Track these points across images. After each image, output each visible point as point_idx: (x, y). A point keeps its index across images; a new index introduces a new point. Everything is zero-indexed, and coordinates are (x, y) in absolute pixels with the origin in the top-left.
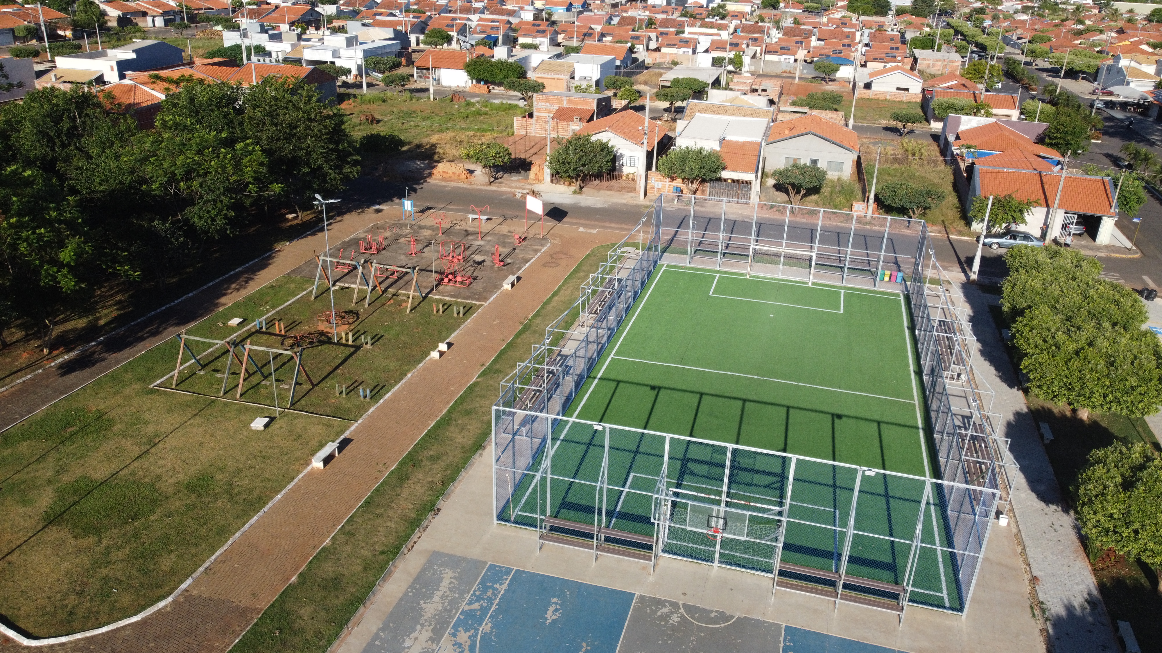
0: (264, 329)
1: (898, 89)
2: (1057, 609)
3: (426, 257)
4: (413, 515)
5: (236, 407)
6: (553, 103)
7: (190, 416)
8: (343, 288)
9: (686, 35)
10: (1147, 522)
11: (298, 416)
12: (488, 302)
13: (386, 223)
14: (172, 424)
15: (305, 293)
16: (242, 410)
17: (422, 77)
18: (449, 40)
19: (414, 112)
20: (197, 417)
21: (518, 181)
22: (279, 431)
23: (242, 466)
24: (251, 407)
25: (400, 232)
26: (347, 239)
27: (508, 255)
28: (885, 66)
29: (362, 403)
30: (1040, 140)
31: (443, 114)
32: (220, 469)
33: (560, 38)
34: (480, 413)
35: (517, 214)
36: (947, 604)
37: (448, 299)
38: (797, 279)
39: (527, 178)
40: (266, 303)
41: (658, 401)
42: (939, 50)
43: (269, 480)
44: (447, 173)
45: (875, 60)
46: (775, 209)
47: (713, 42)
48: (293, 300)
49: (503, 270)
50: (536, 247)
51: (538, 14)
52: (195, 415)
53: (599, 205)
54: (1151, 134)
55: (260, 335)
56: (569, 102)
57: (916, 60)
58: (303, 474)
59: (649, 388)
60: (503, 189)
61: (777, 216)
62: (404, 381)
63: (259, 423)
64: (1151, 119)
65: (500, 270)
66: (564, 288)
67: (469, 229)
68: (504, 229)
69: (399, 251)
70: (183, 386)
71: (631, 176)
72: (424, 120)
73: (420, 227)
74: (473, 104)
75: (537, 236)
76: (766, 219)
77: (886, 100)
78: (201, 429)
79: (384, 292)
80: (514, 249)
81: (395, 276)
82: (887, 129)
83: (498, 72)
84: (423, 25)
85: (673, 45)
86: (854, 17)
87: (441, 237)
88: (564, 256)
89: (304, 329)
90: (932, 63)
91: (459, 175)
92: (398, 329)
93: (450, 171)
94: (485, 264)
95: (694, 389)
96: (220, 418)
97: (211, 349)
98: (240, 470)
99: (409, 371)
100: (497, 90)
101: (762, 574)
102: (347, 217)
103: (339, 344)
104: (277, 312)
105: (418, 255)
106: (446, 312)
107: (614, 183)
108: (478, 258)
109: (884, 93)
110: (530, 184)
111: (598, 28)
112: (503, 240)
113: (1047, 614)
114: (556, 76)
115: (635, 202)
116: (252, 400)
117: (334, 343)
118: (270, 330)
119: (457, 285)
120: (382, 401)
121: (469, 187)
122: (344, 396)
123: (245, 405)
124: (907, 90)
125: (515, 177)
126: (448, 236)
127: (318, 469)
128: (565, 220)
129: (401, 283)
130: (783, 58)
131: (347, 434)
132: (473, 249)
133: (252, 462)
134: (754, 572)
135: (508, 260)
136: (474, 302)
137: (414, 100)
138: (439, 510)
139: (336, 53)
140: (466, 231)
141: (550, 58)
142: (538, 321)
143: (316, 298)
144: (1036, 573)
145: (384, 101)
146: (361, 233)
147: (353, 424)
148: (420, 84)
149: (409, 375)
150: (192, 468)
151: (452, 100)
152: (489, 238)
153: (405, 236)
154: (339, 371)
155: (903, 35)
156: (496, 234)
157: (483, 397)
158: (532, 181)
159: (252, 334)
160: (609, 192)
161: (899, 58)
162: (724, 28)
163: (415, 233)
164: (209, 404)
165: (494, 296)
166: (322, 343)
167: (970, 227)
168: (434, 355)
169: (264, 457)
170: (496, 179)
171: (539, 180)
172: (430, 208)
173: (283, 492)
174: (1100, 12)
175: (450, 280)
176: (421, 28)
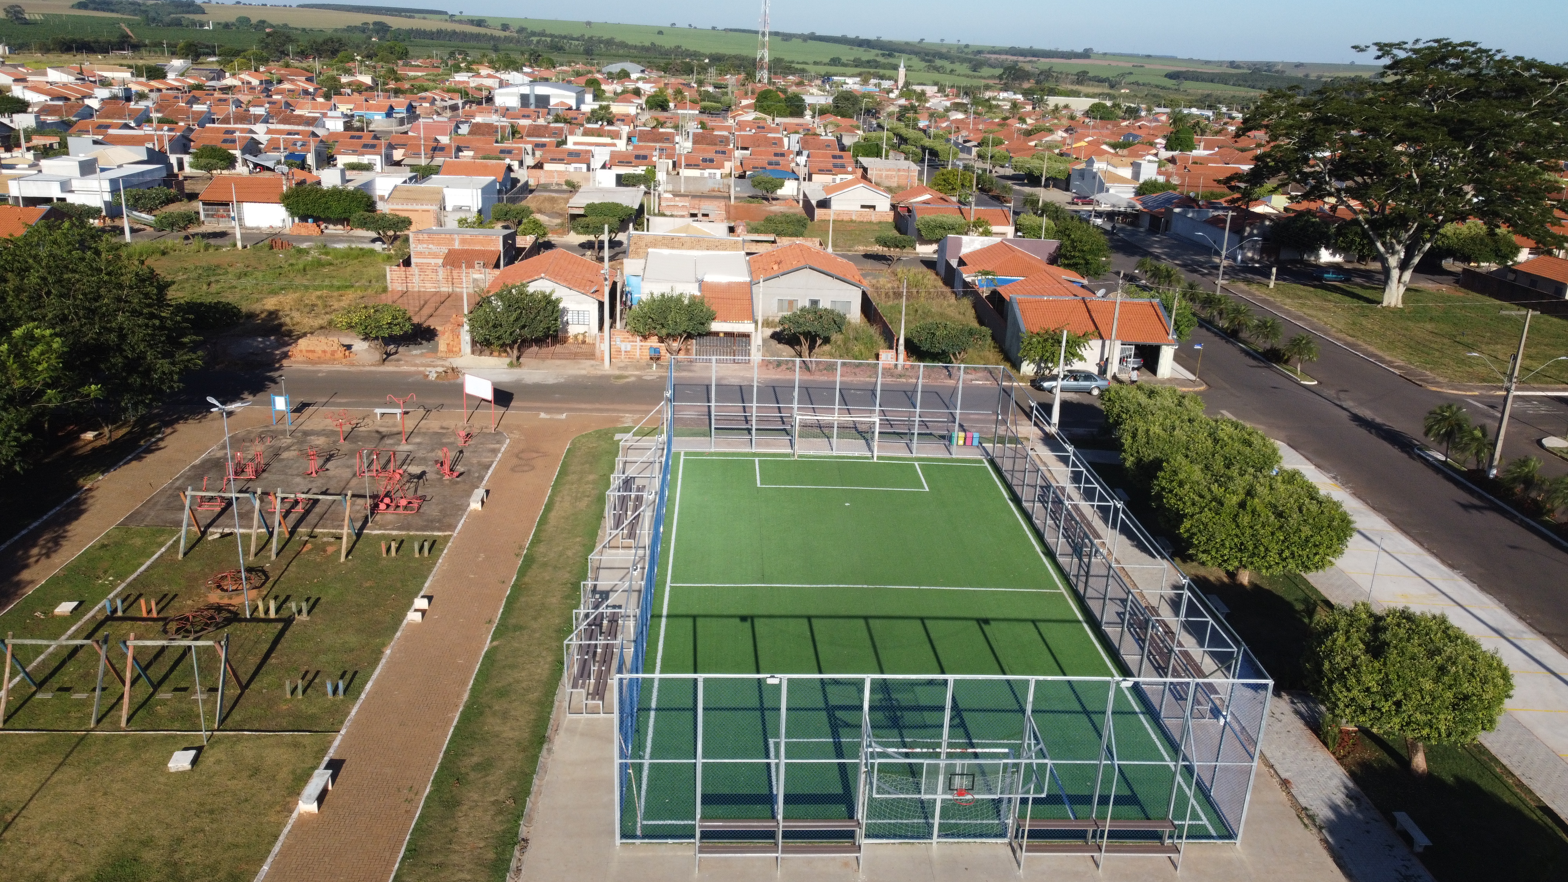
0: (120, 613)
1: (863, 207)
2: (1324, 813)
3: (335, 477)
4: (491, 855)
5: (127, 741)
6: (439, 244)
7: (53, 768)
8: (223, 536)
9: (570, 146)
10: (1410, 690)
11: (239, 739)
12: (457, 531)
13: (249, 432)
14: (25, 786)
15: (163, 549)
16: (138, 746)
17: (212, 216)
18: (231, 162)
19: (218, 266)
20: (64, 768)
21: (422, 355)
22: (218, 768)
23: (179, 832)
24: (155, 738)
25: (276, 443)
26: (197, 462)
27: (456, 462)
28: (834, 180)
29: (334, 704)
30: (1053, 260)
31: (264, 267)
32: (145, 844)
33: (398, 155)
34: (522, 691)
35: (440, 401)
36: (1214, 833)
37: (394, 533)
38: (856, 454)
39: (435, 350)
40: (105, 572)
41: (757, 636)
42: (887, 157)
43: (236, 846)
44: (313, 351)
45: (821, 171)
46: (784, 367)
47: (613, 155)
48: (148, 563)
49: (457, 483)
50: (492, 446)
51: (350, 122)
52: (61, 765)
53: (551, 381)
54: (1151, 246)
55: (116, 623)
56: (463, 241)
57: (865, 170)
58: (289, 827)
59: (738, 620)
60: (405, 368)
61: (788, 376)
62: (383, 661)
63: (181, 761)
64: (1142, 230)
65: (453, 483)
66: (558, 499)
67: (381, 429)
68: (433, 424)
69: (290, 472)
70: (15, 721)
71: (580, 338)
72: (240, 278)
73: (306, 434)
74: (306, 252)
75: (485, 430)
76: (777, 380)
77: (852, 221)
78: (81, 786)
79: (292, 533)
80: (461, 452)
81: (299, 509)
82: (867, 256)
83: (334, 204)
84: (185, 141)
85: (560, 160)
86: (769, 119)
87: (345, 446)
88: (535, 455)
89: (187, 605)
90: (884, 173)
91: (333, 353)
92: (338, 586)
93: (319, 349)
94: (428, 476)
95: (797, 613)
96: (107, 764)
97: (42, 657)
98: (180, 840)
99: (384, 645)
100: (333, 230)
101: (994, 840)
102: (181, 427)
103: (254, 619)
104: (129, 585)
105: (321, 473)
106: (400, 553)
107: (558, 348)
108: (415, 470)
109: (848, 213)
110: (441, 358)
111: (444, 140)
112: (438, 439)
113: (1318, 822)
114: (419, 207)
115: (599, 373)
116: (148, 727)
117: (246, 620)
118: (131, 613)
119: (400, 511)
120: (363, 696)
121: (353, 369)
122: (300, 697)
123: (142, 736)
124: (874, 207)
125: (416, 351)
126: (355, 443)
127: (311, 815)
128: (512, 404)
129: (312, 518)
130: (707, 172)
131: (331, 754)
132: (400, 457)
133: (195, 822)
134: (984, 840)
135: (460, 468)
136: (436, 533)
137: (211, 250)
138: (525, 840)
139: (65, 186)
140: (378, 432)
141: (405, 182)
142: (542, 548)
143: (185, 554)
144: (1284, 775)
145: (164, 253)
146: (213, 451)
147: (334, 739)
148: (210, 226)
149: (388, 652)
150: (95, 851)
151: (271, 248)
152: (418, 440)
153: (288, 448)
154: (273, 661)
155: (839, 140)
156: (425, 434)
157: (512, 667)
158: (443, 355)
159: (101, 625)
160: (558, 362)
161: (850, 169)
162: (616, 135)
163: (301, 442)
164: (78, 744)
165: (462, 521)
166: (228, 622)
167: (1019, 370)
168: (413, 617)
169: (212, 812)
170: (389, 355)
171: (454, 351)
172: (308, 405)
173: (270, 860)
174: (1034, 108)
175: (388, 506)
176: (183, 144)
